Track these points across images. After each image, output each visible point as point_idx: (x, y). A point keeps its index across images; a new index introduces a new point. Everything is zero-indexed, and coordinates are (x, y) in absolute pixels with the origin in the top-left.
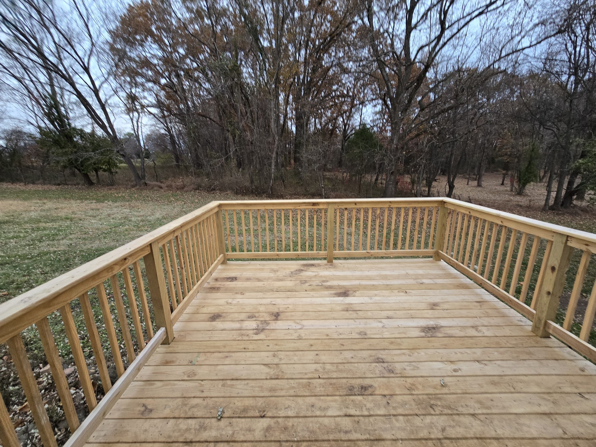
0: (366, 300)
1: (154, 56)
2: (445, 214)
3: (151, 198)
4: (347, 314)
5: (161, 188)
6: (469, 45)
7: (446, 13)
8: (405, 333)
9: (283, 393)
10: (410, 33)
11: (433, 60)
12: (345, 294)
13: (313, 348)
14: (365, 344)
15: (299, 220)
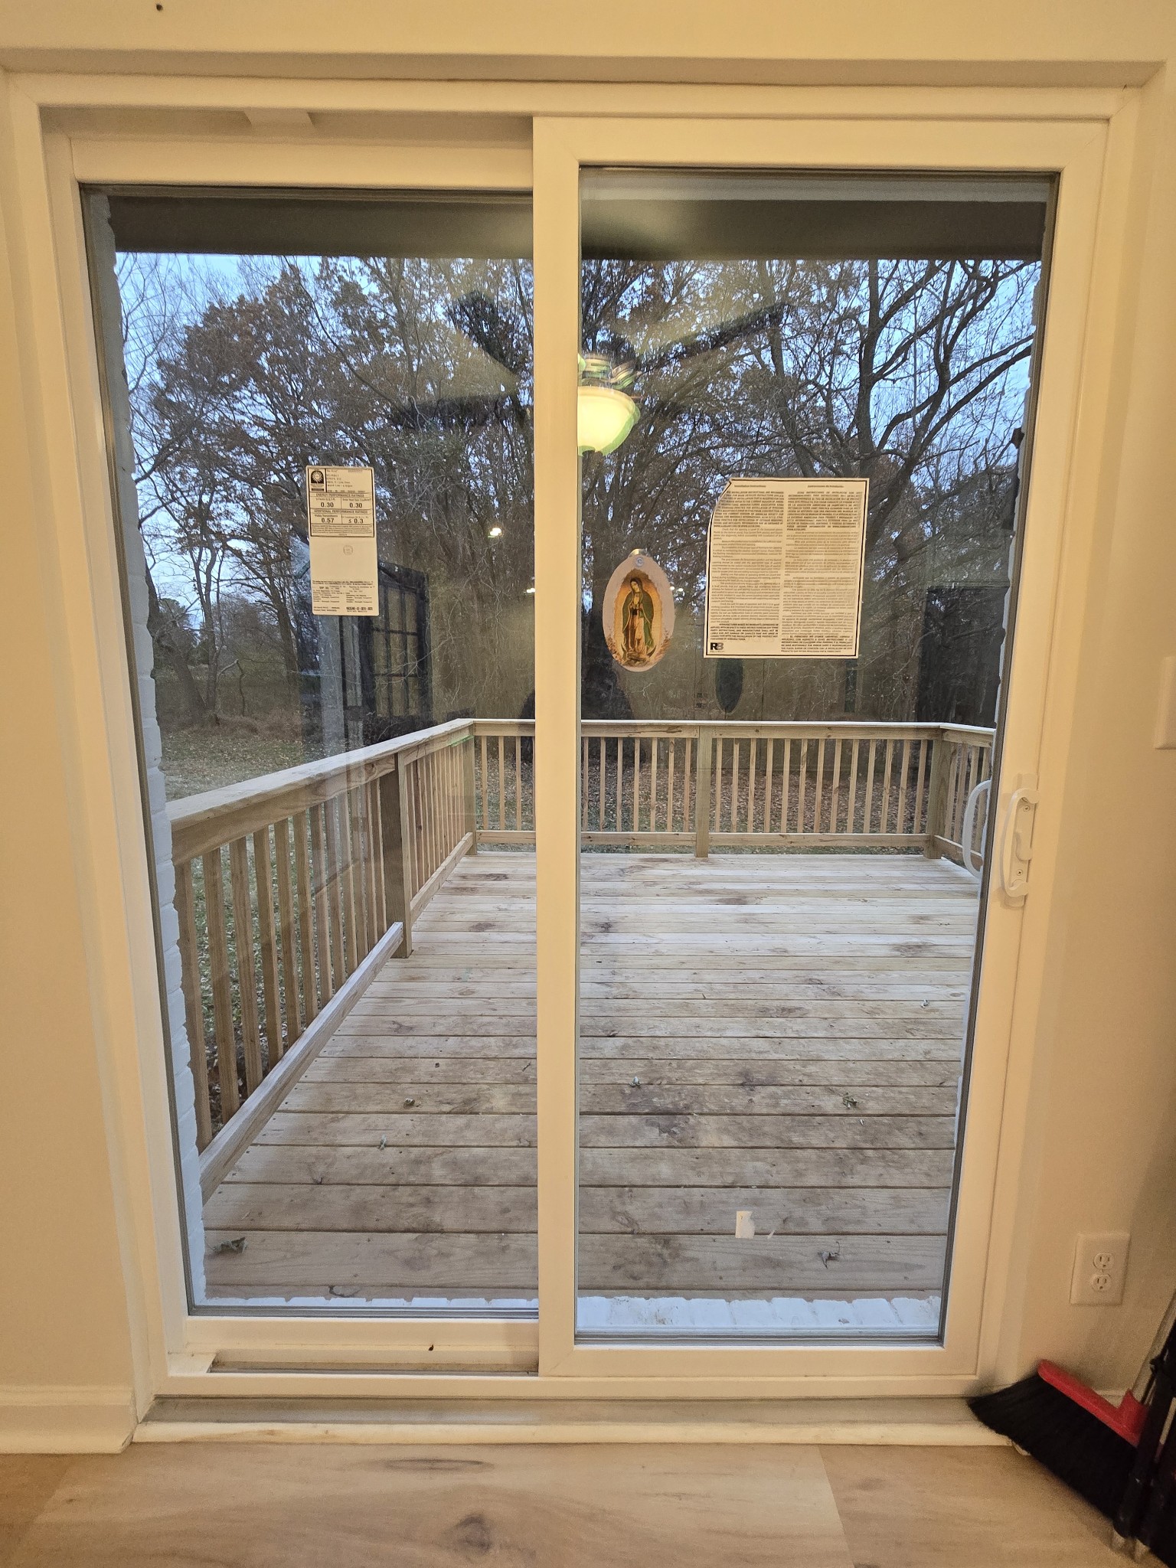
0: (783, 909)
1: (260, 422)
2: (945, 757)
3: (229, 754)
4: (747, 927)
5: (254, 730)
6: (1010, 416)
7: (948, 350)
8: (862, 951)
9: (640, 1013)
10: (869, 387)
11: (924, 448)
12: (740, 899)
13: (684, 966)
14: (787, 962)
15: (602, 813)
